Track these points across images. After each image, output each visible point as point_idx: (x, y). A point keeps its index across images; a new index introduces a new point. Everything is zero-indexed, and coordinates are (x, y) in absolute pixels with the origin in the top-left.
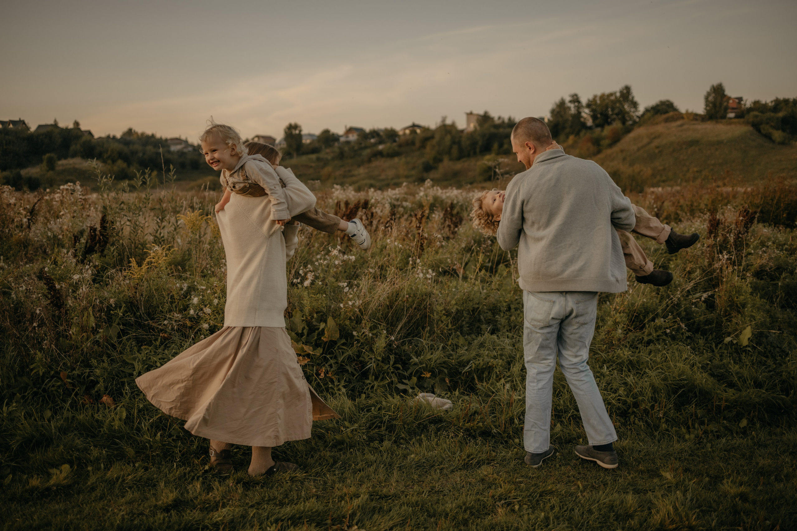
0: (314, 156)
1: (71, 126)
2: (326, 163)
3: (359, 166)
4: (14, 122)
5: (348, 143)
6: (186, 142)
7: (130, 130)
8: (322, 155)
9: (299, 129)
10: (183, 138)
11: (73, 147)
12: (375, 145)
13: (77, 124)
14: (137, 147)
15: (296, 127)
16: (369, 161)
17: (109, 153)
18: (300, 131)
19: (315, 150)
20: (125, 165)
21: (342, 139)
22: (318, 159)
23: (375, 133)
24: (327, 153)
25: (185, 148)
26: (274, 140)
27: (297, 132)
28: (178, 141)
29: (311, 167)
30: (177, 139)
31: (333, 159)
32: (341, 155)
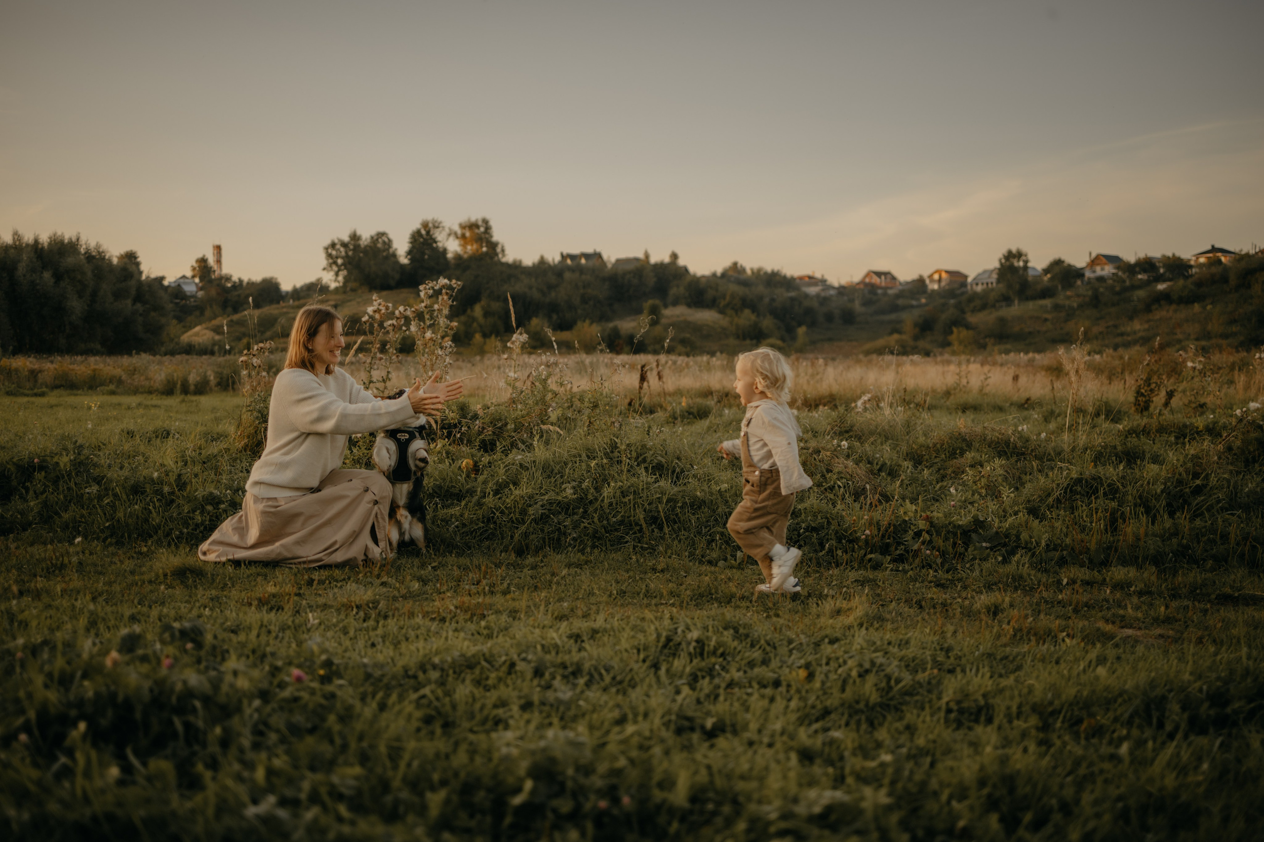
0: (1047, 302)
1: (667, 260)
2: (1071, 314)
3: (1131, 318)
4: (587, 256)
5: (1101, 279)
6: (823, 281)
7: (735, 264)
8: (1061, 299)
9: (1023, 258)
10: (818, 275)
11: (673, 291)
12: (1148, 283)
13: (674, 256)
14: (761, 289)
15: (1019, 255)
16: (1148, 309)
17: (728, 298)
18: (1026, 262)
19: (1046, 293)
20: (753, 317)
21: (1088, 274)
22: (1057, 307)
23: (1147, 265)
24: (1069, 298)
25: (823, 290)
26: (966, 277)
27: (1021, 264)
28: (812, 280)
29: (1046, 320)
30: (810, 277)
31: (1081, 306)
32: (1096, 301)
